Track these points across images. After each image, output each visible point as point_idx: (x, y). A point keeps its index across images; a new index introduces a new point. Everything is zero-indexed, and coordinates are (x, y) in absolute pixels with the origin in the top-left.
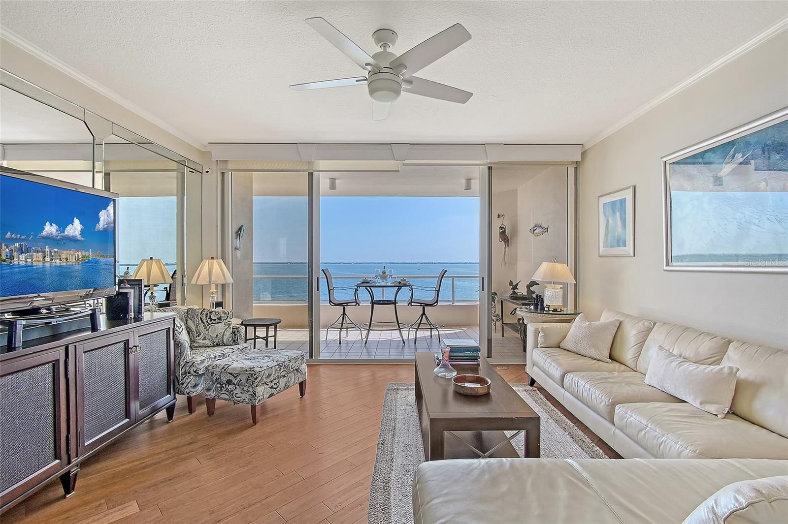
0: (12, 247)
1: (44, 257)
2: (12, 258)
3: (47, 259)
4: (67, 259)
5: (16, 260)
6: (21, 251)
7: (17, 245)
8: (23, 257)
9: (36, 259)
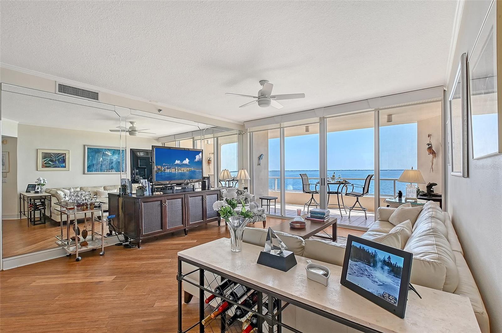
0: (165, 167)
1: (175, 170)
2: (165, 170)
3: (176, 170)
4: (183, 170)
5: (166, 171)
6: (168, 168)
7: (167, 167)
8: (168, 170)
9: (173, 171)
